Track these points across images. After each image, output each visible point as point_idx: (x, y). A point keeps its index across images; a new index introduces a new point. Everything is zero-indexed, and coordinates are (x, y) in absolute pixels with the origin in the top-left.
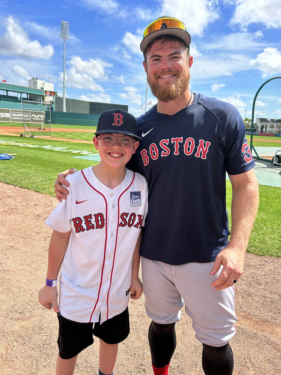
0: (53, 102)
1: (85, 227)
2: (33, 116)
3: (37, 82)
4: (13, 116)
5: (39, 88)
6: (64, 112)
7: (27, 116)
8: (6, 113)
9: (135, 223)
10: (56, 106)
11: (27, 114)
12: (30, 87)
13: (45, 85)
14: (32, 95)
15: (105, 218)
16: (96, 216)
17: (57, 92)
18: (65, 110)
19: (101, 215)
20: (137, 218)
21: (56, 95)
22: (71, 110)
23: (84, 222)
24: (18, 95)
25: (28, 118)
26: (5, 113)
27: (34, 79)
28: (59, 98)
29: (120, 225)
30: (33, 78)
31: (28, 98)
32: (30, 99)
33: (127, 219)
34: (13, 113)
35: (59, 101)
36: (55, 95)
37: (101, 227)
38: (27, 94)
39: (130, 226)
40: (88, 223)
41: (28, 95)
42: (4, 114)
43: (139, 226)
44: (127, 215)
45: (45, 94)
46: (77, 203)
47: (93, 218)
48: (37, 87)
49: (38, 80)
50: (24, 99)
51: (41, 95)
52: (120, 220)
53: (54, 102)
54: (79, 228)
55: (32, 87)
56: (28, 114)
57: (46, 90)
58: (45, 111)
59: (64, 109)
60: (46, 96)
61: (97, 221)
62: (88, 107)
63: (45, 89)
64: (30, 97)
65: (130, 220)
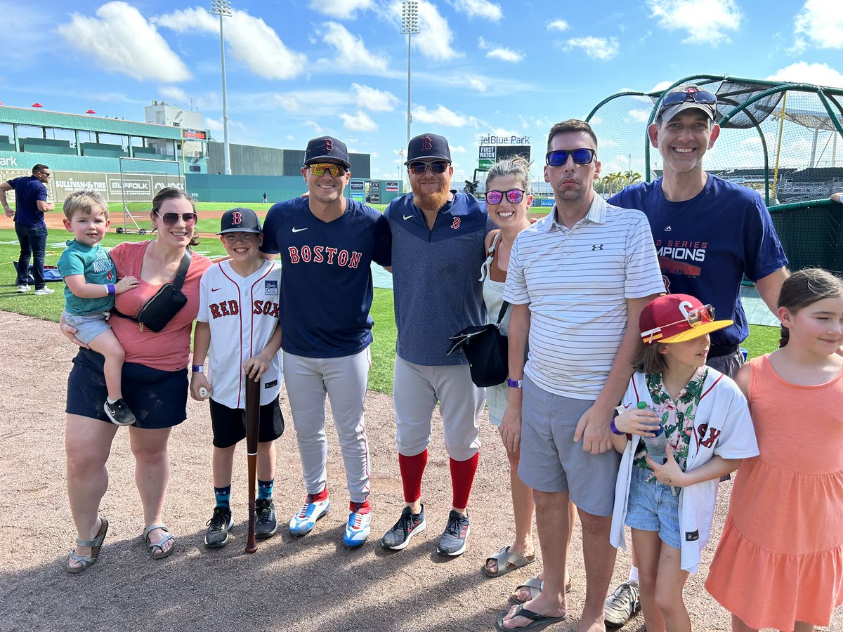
0: (201, 153)
1: (221, 313)
2: (158, 186)
3: (163, 112)
4: (113, 189)
5: (169, 124)
6: (227, 174)
7: (144, 186)
8: (97, 183)
9: (270, 311)
10: (210, 163)
11: (145, 183)
12: (149, 122)
13: (182, 116)
14: (155, 140)
15: (238, 305)
16: (230, 303)
17: (209, 131)
18: (229, 170)
19: (234, 302)
20: (273, 306)
21: (207, 137)
22: (243, 170)
23: (220, 308)
24: (123, 142)
25: (148, 190)
26: (95, 183)
27: (156, 104)
28: (216, 144)
29: (255, 312)
30: (156, 102)
31: (146, 146)
32: (151, 150)
33: (262, 307)
34: (112, 182)
35: (215, 150)
36: (205, 139)
37: (235, 313)
38: (144, 137)
39: (265, 313)
40: (224, 309)
41: (145, 139)
42: (92, 186)
43: (274, 314)
44: (262, 303)
45: (184, 136)
46: (213, 290)
47: (228, 304)
48: (164, 123)
49: (166, 107)
50: (136, 150)
51: (174, 140)
52: (255, 308)
53: (204, 154)
54: (216, 314)
55: (153, 121)
56: (147, 182)
57: (186, 128)
58: (185, 174)
59: (228, 167)
60: (184, 141)
61: (231, 307)
62: (281, 161)
63: (183, 126)
64: (150, 145)
65: (265, 307)
